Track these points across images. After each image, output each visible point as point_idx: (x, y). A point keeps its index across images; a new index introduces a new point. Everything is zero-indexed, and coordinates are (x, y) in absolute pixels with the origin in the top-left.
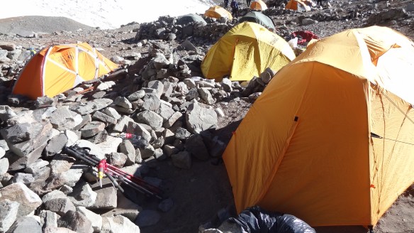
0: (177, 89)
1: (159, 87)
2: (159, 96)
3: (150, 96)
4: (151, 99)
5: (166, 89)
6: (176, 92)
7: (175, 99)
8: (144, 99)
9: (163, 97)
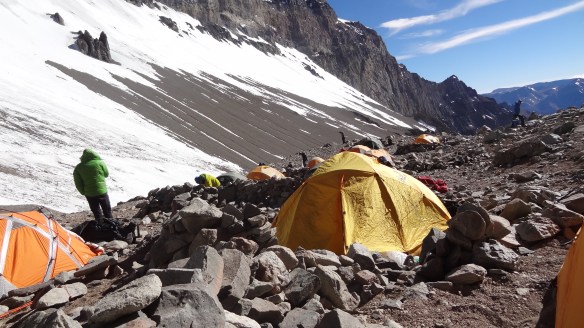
0: (259, 272)
1: (209, 263)
2: (213, 291)
3: (183, 297)
4: (187, 311)
5: (230, 270)
6: (257, 283)
7: (261, 305)
8: (160, 312)
9: (227, 299)
